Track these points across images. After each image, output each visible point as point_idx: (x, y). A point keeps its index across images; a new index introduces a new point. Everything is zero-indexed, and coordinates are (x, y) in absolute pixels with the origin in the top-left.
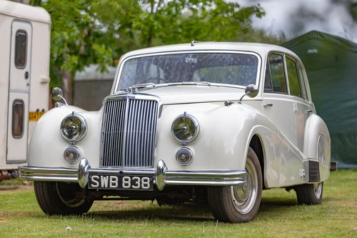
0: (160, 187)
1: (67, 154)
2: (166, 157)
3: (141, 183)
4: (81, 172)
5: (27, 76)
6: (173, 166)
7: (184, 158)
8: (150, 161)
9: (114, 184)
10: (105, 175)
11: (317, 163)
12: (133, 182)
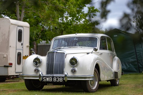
0: (66, 81)
1: (35, 70)
2: (68, 71)
3: (59, 80)
4: (40, 76)
5: (22, 44)
6: (70, 74)
7: (74, 71)
8: (62, 72)
9: (51, 80)
10: (48, 77)
11: (117, 72)
12: (57, 79)
